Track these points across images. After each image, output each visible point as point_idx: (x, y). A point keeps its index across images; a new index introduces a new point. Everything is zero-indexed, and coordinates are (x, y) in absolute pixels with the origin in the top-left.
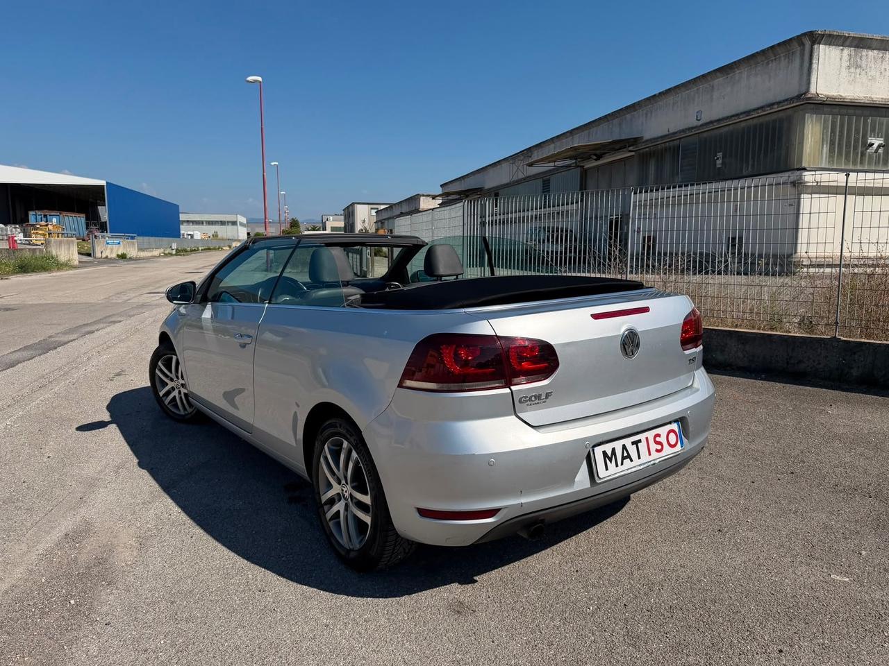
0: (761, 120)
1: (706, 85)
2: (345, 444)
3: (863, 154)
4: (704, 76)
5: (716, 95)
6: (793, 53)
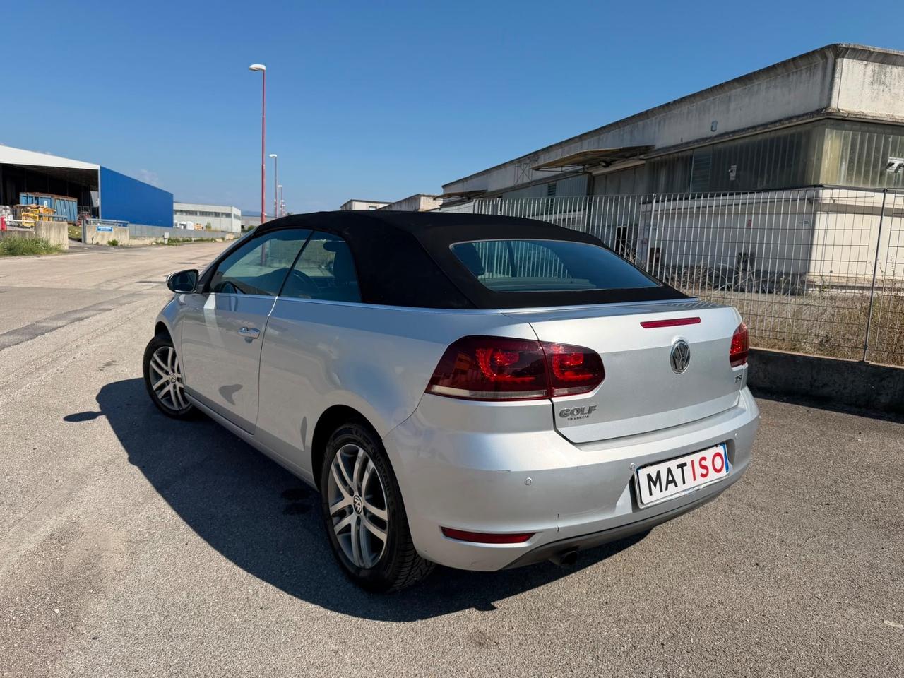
0: (780, 133)
1: (723, 95)
2: (361, 452)
3: (882, 174)
4: (721, 86)
5: (733, 106)
6: (815, 66)
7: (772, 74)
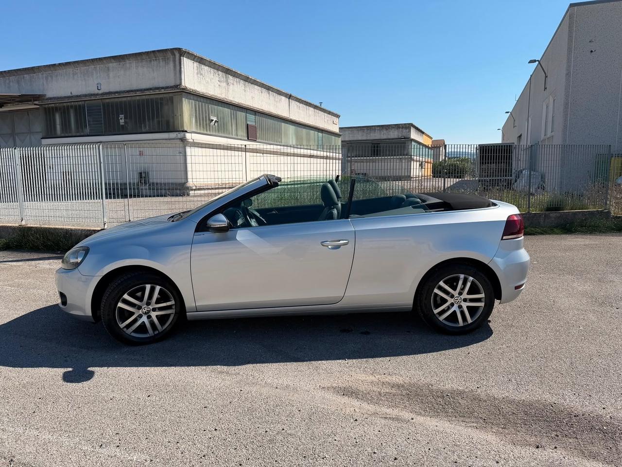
0: (152, 97)
1: (102, 66)
3: (209, 126)
4: (100, 59)
5: (111, 74)
6: (168, 59)
7: (139, 58)
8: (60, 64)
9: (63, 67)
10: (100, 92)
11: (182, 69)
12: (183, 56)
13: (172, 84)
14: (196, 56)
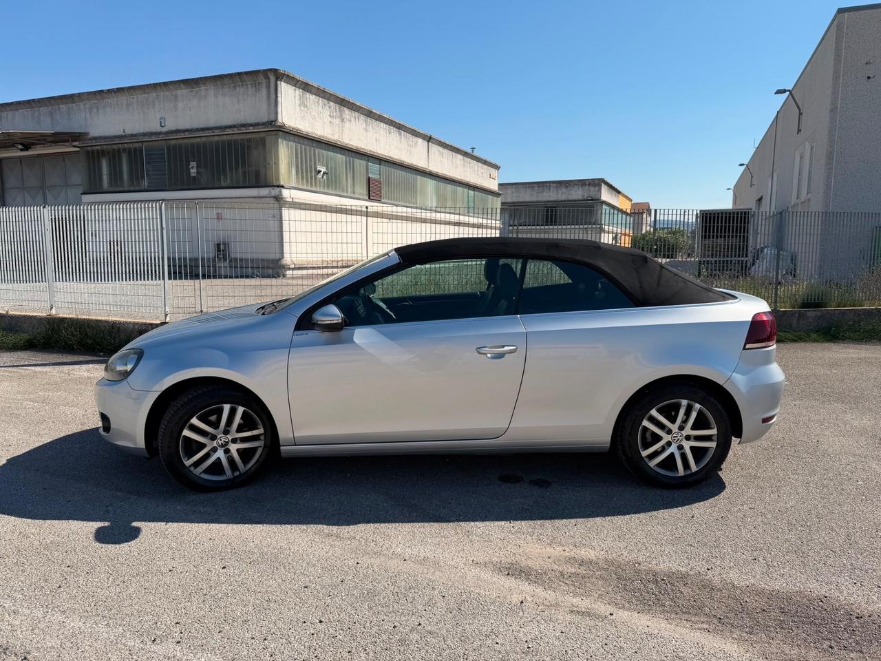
0: (235, 137)
1: (167, 93)
3: (315, 178)
4: (165, 84)
5: (180, 105)
6: (259, 84)
7: (219, 83)
8: (109, 90)
9: (113, 94)
10: (164, 130)
11: (279, 99)
12: (281, 80)
13: (265, 120)
14: (298, 81)
